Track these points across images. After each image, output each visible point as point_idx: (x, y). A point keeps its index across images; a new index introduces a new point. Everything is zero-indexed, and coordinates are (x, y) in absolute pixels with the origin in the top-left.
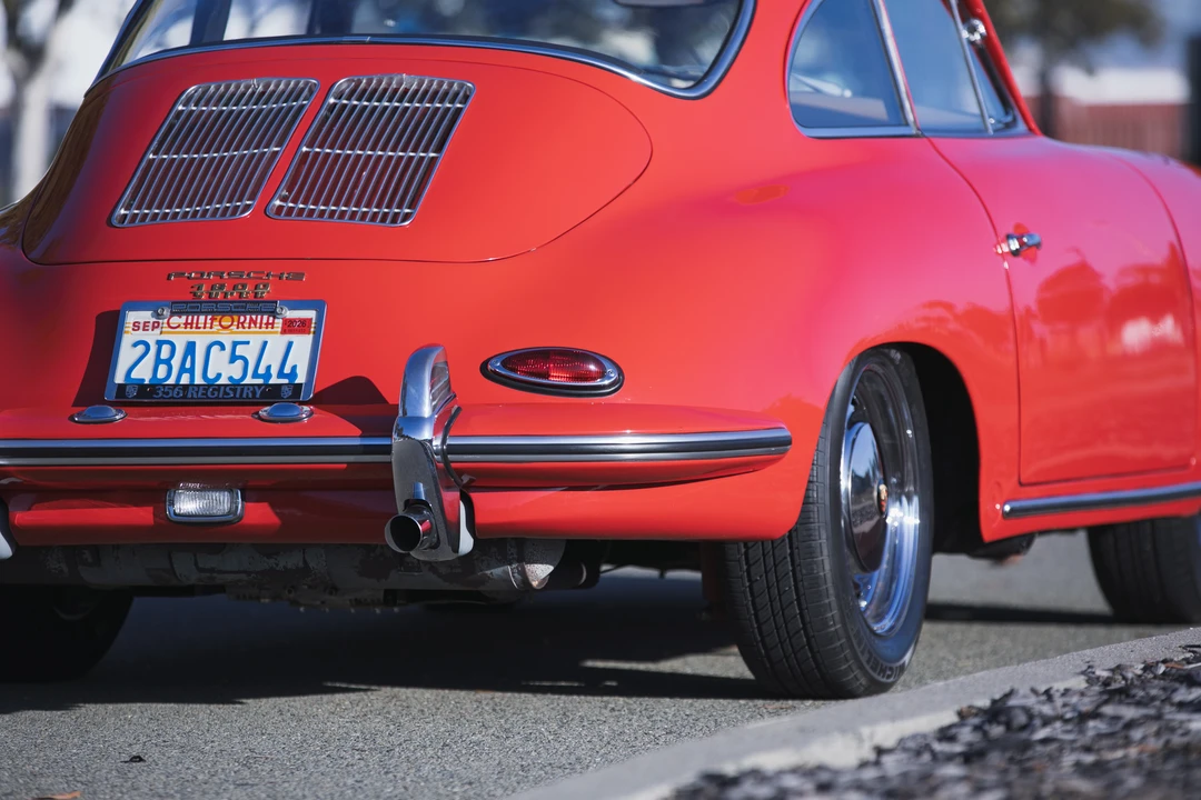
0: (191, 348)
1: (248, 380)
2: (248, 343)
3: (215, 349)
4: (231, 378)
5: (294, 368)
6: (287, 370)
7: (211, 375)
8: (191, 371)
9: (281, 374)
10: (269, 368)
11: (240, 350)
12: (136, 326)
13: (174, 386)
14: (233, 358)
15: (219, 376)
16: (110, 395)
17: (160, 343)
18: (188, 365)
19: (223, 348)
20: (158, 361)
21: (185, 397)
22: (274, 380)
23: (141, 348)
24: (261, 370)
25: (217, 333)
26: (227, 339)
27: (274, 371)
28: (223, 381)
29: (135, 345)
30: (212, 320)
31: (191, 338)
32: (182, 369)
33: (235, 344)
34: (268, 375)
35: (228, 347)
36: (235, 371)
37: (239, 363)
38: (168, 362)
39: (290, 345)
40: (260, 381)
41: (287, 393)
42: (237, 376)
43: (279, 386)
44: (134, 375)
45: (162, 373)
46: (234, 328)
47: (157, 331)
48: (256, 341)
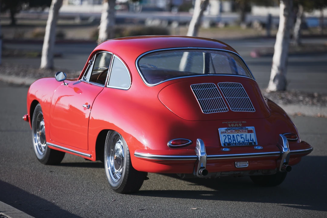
0: (233, 136)
1: (245, 142)
2: (243, 135)
3: (238, 136)
4: (242, 141)
5: (253, 139)
6: (252, 140)
7: (239, 141)
8: (235, 140)
9: (251, 140)
10: (248, 139)
11: (242, 136)
12: (222, 133)
13: (233, 143)
14: (242, 138)
15: (240, 141)
16: (222, 145)
17: (228, 135)
18: (234, 139)
19: (239, 136)
20: (229, 139)
21: (236, 145)
22: (250, 141)
23: (225, 137)
24: (247, 140)
25: (237, 133)
26: (239, 134)
27: (249, 140)
28: (241, 142)
29: (224, 136)
30: (235, 131)
31: (233, 134)
32: (233, 140)
33: (241, 135)
34: (248, 141)
35: (240, 136)
36: (243, 140)
37: (243, 138)
38: (230, 139)
39: (250, 135)
40: (248, 142)
41: (253, 144)
42: (243, 141)
43: (251, 143)
44: (226, 141)
45: (230, 141)
46: (239, 132)
47: (226, 133)
48: (244, 134)
